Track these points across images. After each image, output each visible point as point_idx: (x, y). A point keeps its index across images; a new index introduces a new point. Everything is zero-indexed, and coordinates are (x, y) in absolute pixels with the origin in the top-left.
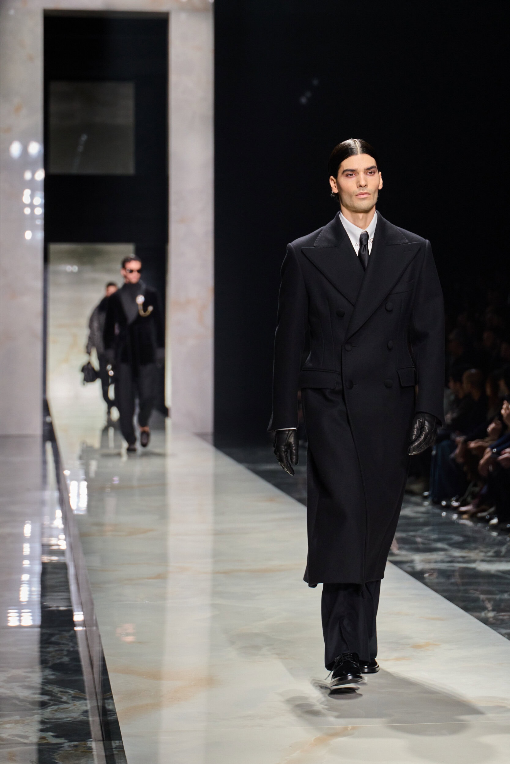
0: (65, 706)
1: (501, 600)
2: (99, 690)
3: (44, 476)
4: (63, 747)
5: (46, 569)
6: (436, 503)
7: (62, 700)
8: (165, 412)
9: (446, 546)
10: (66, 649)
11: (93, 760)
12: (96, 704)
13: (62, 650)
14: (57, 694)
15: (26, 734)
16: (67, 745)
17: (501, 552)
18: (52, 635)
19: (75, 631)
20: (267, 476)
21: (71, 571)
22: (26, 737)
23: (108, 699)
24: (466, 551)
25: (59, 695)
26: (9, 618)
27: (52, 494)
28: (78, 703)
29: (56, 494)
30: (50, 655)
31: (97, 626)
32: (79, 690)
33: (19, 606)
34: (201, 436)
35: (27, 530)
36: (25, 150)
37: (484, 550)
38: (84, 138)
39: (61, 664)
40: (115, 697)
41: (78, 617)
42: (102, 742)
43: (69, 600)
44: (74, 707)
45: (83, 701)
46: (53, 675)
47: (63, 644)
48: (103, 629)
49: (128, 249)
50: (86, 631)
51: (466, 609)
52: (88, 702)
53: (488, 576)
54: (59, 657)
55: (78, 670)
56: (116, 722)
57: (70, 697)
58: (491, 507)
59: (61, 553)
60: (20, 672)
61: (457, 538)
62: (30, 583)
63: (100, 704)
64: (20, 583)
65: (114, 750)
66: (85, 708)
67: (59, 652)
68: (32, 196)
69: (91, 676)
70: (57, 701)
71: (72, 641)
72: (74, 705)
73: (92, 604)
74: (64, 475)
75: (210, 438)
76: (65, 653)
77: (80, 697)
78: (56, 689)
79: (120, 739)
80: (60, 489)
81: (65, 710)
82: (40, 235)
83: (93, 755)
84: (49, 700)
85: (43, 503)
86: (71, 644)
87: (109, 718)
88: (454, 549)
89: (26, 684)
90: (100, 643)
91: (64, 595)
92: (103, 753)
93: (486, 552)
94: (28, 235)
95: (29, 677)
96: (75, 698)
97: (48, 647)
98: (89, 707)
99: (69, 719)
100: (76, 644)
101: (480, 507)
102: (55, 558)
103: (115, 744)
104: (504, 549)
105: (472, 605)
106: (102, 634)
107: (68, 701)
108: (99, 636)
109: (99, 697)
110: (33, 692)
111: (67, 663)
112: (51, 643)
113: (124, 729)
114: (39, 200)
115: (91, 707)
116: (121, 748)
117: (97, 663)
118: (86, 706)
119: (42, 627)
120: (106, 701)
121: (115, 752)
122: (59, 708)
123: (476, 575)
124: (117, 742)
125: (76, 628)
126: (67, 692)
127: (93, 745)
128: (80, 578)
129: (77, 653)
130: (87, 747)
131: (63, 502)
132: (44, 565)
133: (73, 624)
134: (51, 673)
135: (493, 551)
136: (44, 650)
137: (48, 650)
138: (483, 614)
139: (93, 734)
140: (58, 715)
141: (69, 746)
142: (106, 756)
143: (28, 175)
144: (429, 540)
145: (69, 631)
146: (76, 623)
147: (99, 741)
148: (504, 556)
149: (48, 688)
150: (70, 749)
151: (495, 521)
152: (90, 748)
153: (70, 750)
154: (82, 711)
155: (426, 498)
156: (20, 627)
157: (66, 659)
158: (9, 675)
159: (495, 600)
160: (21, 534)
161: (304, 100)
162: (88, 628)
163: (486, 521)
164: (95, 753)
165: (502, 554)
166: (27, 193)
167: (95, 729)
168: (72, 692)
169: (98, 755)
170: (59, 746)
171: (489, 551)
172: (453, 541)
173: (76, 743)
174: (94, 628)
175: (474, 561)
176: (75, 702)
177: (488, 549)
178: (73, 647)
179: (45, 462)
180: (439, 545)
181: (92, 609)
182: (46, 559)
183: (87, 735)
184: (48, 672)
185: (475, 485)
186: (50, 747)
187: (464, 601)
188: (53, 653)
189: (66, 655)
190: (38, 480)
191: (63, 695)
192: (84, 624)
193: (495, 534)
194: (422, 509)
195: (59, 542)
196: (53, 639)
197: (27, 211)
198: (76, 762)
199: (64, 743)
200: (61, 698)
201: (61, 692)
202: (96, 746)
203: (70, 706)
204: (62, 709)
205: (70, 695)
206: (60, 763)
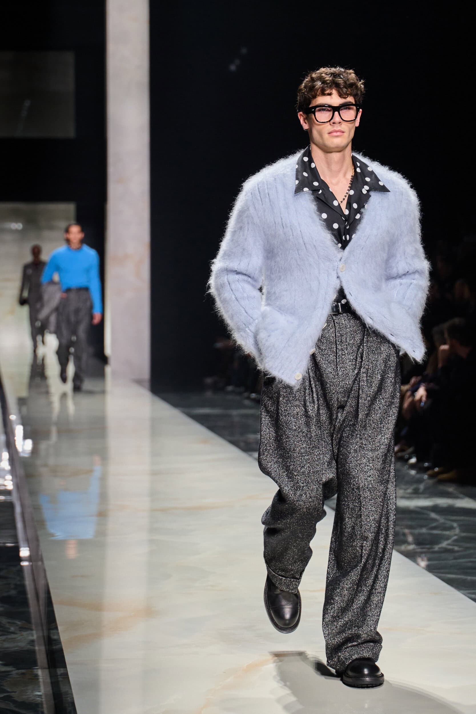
0: (13, 636)
1: (420, 534)
2: (44, 621)
4: (11, 674)
7: (11, 631)
8: (104, 360)
10: (13, 583)
11: (39, 687)
12: (41, 634)
13: (10, 584)
14: (5, 625)
16: (15, 672)
17: (419, 489)
19: (22, 567)
20: (201, 420)
21: (18, 509)
23: (53, 629)
25: (7, 626)
28: (25, 633)
29: (3, 438)
31: (42, 560)
32: (25, 621)
34: (139, 382)
37: (403, 487)
38: (27, 103)
39: (9, 597)
40: (60, 628)
41: (24, 552)
42: (47, 670)
43: (15, 537)
44: (21, 637)
45: (29, 632)
47: (11, 578)
48: (47, 564)
49: (70, 208)
50: (32, 566)
52: (34, 632)
53: (407, 511)
54: (6, 590)
55: (25, 602)
56: (61, 651)
58: (410, 447)
59: (8, 493)
63: (46, 633)
65: (59, 677)
66: (31, 638)
67: (6, 586)
69: (37, 609)
70: (7, 632)
71: (18, 575)
72: (22, 635)
73: (37, 540)
74: (10, 420)
75: (147, 384)
76: (12, 586)
77: (27, 627)
78: (4, 621)
79: (64, 666)
80: (6, 433)
81: (13, 640)
83: (39, 682)
86: (18, 578)
87: (54, 647)
90: (45, 577)
91: (11, 532)
92: (49, 680)
93: (405, 490)
96: (22, 629)
98: (35, 637)
99: (16, 648)
100: (22, 578)
102: (2, 498)
103: (60, 671)
104: (422, 487)
106: (47, 569)
107: (16, 632)
108: (45, 571)
109: (45, 628)
111: (14, 596)
113: (68, 657)
115: (37, 637)
116: (66, 676)
117: (42, 595)
118: (33, 635)
120: (52, 631)
121: (60, 679)
122: (7, 638)
124: (62, 669)
125: (23, 563)
126: (14, 623)
127: (40, 672)
128: (27, 516)
129: (24, 586)
130: (33, 674)
131: (10, 445)
133: (20, 559)
135: (412, 488)
138: (403, 548)
139: (39, 662)
140: (6, 645)
141: (17, 674)
142: (52, 683)
145: (15, 566)
146: (22, 558)
147: (45, 668)
148: (423, 493)
150: (18, 676)
151: (413, 460)
152: (37, 676)
153: (18, 678)
154: (29, 641)
157: (13, 593)
159: (415, 534)
161: (233, 68)
162: (34, 563)
163: (405, 460)
164: (41, 680)
165: (421, 491)
167: (41, 657)
168: (19, 623)
169: (44, 682)
170: (6, 674)
171: (409, 489)
173: (23, 671)
174: (39, 563)
176: (22, 632)
177: (407, 487)
178: (20, 581)
181: (38, 546)
183: (34, 663)
191: (11, 626)
192: (30, 559)
193: (413, 472)
195: (6, 483)
198: (23, 689)
199: (12, 671)
200: (9, 629)
201: (9, 623)
202: (42, 674)
203: (18, 637)
204: (10, 639)
205: (17, 626)
206: (9, 690)
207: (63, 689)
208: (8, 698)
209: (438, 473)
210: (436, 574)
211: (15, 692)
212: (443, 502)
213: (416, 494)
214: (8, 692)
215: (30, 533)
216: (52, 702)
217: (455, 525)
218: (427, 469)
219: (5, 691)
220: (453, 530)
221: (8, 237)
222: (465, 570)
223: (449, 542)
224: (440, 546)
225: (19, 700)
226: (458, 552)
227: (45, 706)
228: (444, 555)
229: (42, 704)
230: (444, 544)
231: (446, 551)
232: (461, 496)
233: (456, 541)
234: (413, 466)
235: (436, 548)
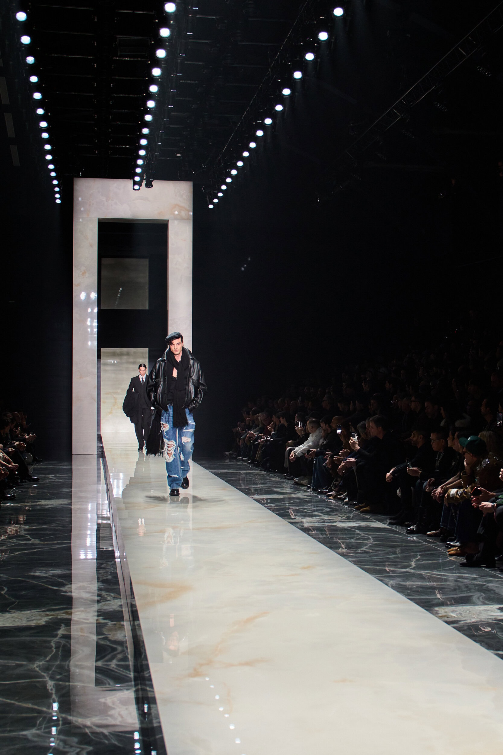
0: (109, 602)
1: (349, 543)
2: (128, 594)
3: (99, 477)
4: (108, 625)
5: (99, 528)
6: (315, 490)
7: (107, 599)
9: (320, 514)
10: (109, 571)
11: (125, 631)
12: (126, 601)
13: (108, 572)
14: (104, 596)
15: (88, 618)
16: (110, 623)
17: (350, 517)
18: (102, 564)
19: (115, 562)
20: (222, 476)
21: (113, 529)
22: (88, 619)
23: (132, 598)
24: (331, 516)
25: (106, 596)
26: (81, 555)
27: (102, 487)
28: (116, 601)
29: (105, 487)
30: (101, 575)
32: (116, 593)
33: (85, 548)
35: (90, 506)
36: (88, 296)
37: (341, 516)
39: (107, 580)
40: (136, 597)
41: (117, 554)
42: (129, 623)
43: (112, 545)
45: (119, 600)
46: (102, 585)
47: (108, 569)
49: (146, 351)
50: (120, 561)
51: (331, 548)
52: (122, 600)
53: (343, 530)
54: (105, 576)
55: (117, 583)
56: (137, 611)
57: (112, 597)
59: (108, 519)
60: (85, 584)
61: (327, 510)
62: (91, 535)
63: (128, 601)
64: (86, 535)
66: (120, 603)
67: (105, 573)
68: (92, 322)
69: (124, 586)
70: (105, 600)
71: (113, 567)
72: (114, 602)
73: (124, 546)
74: (109, 476)
77: (117, 597)
78: (104, 593)
79: (139, 620)
80: (106, 484)
81: (109, 605)
82: (96, 343)
83: (125, 629)
84: (100, 599)
85: (98, 491)
86: (112, 569)
87: (133, 610)
88: (324, 516)
89: (88, 590)
91: (109, 542)
92: (130, 628)
94: (89, 343)
95: (89, 587)
96: (114, 598)
97: (100, 571)
98: (122, 603)
99: (111, 610)
100: (115, 568)
101: (339, 493)
102: (105, 522)
103: (136, 623)
104: (351, 515)
105: (334, 545)
107: (111, 600)
108: (128, 565)
109: (128, 598)
110: (92, 595)
111: (111, 579)
112: (102, 568)
113: (140, 615)
114: (95, 324)
115: (123, 603)
116: (139, 625)
118: (121, 602)
119: (97, 559)
121: (136, 627)
122: (105, 604)
123: (337, 529)
125: (116, 560)
126: (110, 595)
127: (125, 623)
128: (117, 532)
129: (117, 573)
130: (121, 624)
131: (109, 491)
132: (99, 526)
133: (113, 557)
134: (101, 584)
135: (345, 516)
136: (97, 572)
137: (100, 572)
138: (340, 550)
139: (125, 619)
140: (105, 607)
142: (132, 630)
143: (90, 310)
144: (312, 511)
145: (111, 562)
146: (116, 557)
147: (128, 621)
149: (100, 592)
151: (347, 500)
152: (124, 625)
153: (112, 626)
154: (118, 605)
155: (309, 487)
156: (86, 559)
157: (109, 577)
158: (78, 586)
159: (346, 543)
160: (87, 508)
161: (243, 269)
162: (122, 560)
163: (342, 500)
164: (126, 628)
165: (351, 518)
166: (89, 320)
167: (126, 615)
168: (113, 595)
170: (105, 624)
171: (344, 517)
172: (323, 511)
173: (115, 623)
174: (125, 560)
175: (336, 522)
176: (114, 600)
177: (344, 515)
178: (113, 570)
179: (99, 469)
180: (316, 513)
181: (124, 549)
182: (100, 522)
183: (122, 619)
184: (100, 584)
185: (337, 481)
186: (100, 624)
187: (329, 543)
188: (103, 574)
189: (109, 575)
190: (96, 479)
191: (108, 596)
192: (120, 557)
193: (347, 507)
194: (308, 494)
195: (107, 513)
196: (103, 566)
197: (89, 330)
198: (115, 633)
199: (108, 623)
200: (107, 598)
201: (107, 595)
202: (127, 625)
203: (112, 603)
204: (107, 604)
205: (112, 596)
206: (106, 633)
207: (138, 633)
208: (106, 639)
209: (362, 507)
210: (358, 566)
211: (110, 635)
212: (363, 524)
213: (348, 519)
214: (106, 635)
215: (120, 543)
216: (132, 640)
217: (370, 537)
218: (355, 505)
219: (104, 634)
220: (369, 541)
221: (108, 368)
222: (375, 563)
223: (367, 547)
224: (362, 549)
225: (112, 639)
226: (372, 552)
227: (128, 643)
228: (364, 555)
229: (126, 641)
230: (364, 548)
231: (365, 552)
232: (374, 520)
233: (370, 546)
234: (347, 503)
235: (359, 551)
